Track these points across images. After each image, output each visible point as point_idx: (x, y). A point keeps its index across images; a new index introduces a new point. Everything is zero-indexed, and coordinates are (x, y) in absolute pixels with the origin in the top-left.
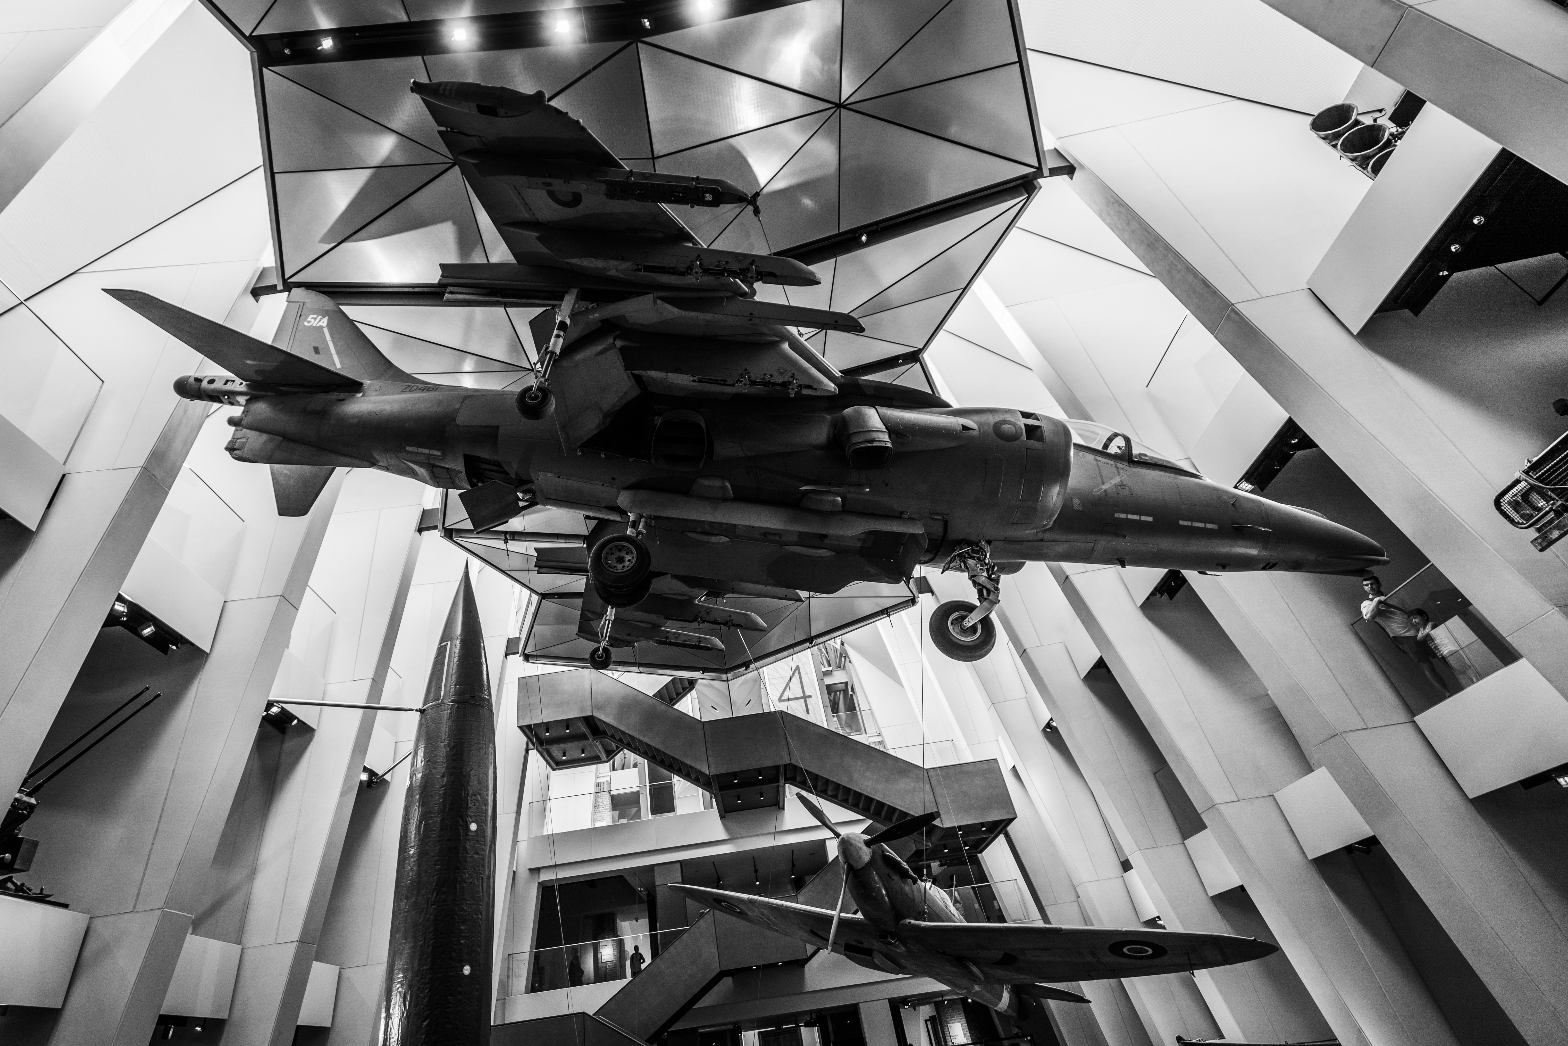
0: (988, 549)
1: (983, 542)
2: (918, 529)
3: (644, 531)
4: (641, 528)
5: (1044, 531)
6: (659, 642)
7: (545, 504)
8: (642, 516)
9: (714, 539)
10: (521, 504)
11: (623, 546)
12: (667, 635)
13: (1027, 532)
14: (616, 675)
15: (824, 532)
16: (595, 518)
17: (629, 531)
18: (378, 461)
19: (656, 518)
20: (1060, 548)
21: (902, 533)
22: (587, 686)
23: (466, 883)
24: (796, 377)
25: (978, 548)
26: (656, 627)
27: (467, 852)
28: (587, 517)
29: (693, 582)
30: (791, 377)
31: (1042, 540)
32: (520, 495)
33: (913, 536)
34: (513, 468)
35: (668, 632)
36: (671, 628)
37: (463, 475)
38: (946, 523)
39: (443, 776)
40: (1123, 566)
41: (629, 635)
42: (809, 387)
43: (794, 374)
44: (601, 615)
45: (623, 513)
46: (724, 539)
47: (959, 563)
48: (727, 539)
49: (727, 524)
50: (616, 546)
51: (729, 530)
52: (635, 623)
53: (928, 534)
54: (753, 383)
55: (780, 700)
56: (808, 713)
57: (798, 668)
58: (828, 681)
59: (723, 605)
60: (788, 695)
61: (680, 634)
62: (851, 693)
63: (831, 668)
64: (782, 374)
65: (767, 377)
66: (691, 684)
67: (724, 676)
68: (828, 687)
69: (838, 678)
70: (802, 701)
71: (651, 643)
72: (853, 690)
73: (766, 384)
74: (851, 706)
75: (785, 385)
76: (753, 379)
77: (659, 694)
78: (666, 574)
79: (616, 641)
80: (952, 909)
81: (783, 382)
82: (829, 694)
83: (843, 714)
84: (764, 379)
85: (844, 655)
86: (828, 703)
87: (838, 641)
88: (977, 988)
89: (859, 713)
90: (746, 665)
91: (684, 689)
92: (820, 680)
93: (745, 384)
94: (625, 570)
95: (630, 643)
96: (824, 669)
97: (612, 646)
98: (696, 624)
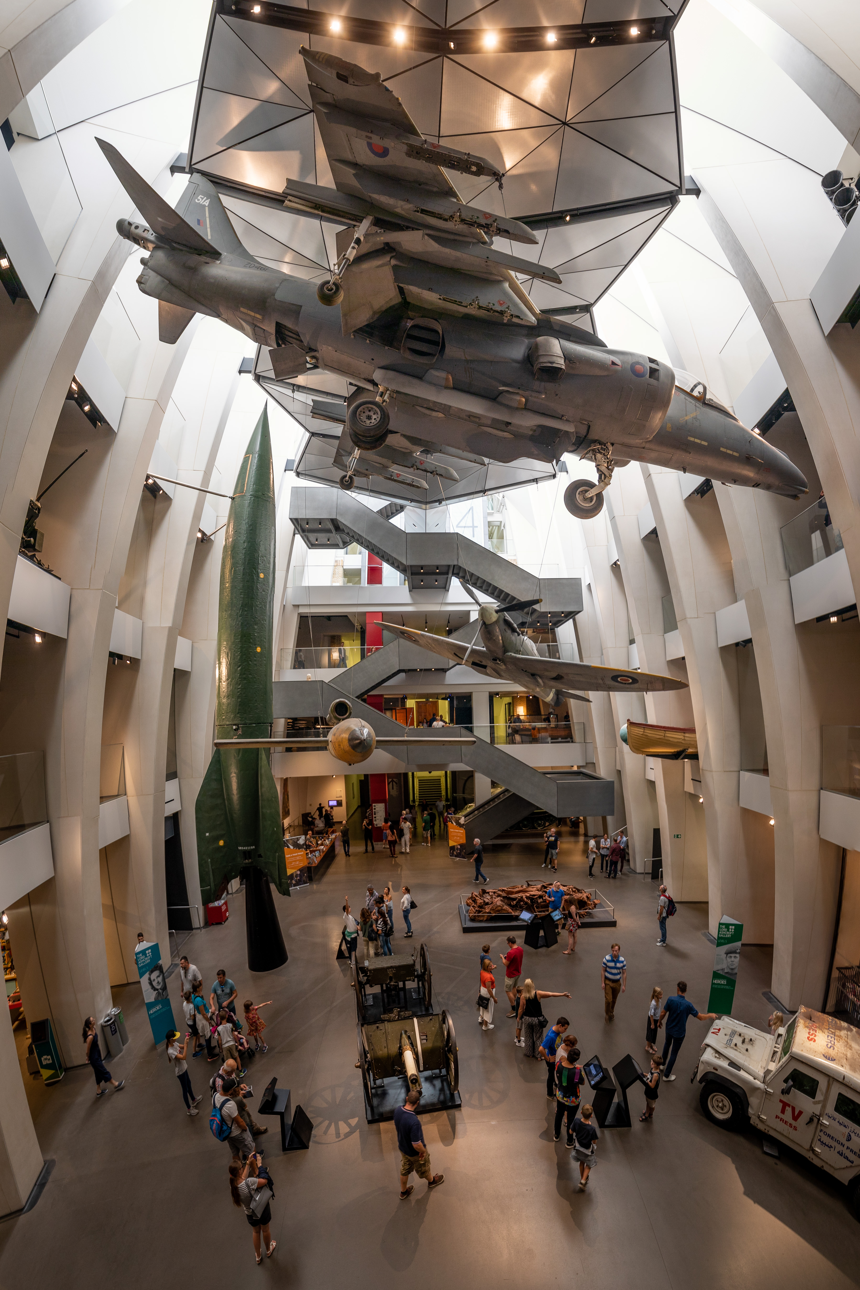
0: (611, 449)
1: (609, 444)
2: (571, 429)
3: (388, 400)
4: (386, 397)
5: (646, 442)
6: (386, 478)
7: (324, 368)
8: (388, 389)
9: (435, 412)
10: (308, 366)
11: (372, 408)
12: (392, 474)
14: (354, 495)
15: (511, 421)
16: (355, 385)
17: (378, 398)
19: (398, 392)
20: (653, 455)
21: (560, 429)
22: (334, 498)
23: (256, 606)
24: (510, 309)
25: (606, 448)
26: (385, 467)
27: (258, 589)
28: (350, 384)
29: (416, 440)
30: (507, 308)
31: (644, 448)
32: (308, 359)
33: (567, 432)
34: (307, 338)
35: (393, 472)
36: (395, 469)
37: (273, 337)
38: (589, 427)
39: (244, 542)
40: (685, 472)
41: (367, 470)
42: (518, 317)
43: (509, 306)
44: (350, 453)
45: (375, 384)
46: (441, 413)
47: (592, 455)
48: (444, 414)
49: (445, 402)
50: (367, 408)
51: (445, 408)
52: (372, 463)
53: (576, 433)
54: (480, 308)
55: (457, 526)
56: (474, 536)
57: (472, 508)
58: (490, 519)
59: (432, 460)
60: (462, 524)
61: (400, 475)
62: (502, 528)
63: (493, 511)
64: (501, 304)
65: (491, 306)
66: (402, 508)
67: (424, 506)
68: (489, 522)
69: (496, 518)
70: (471, 529)
71: (381, 478)
72: (504, 527)
73: (488, 310)
74: (501, 537)
75: (502, 313)
76: (481, 304)
77: (380, 512)
78: (397, 432)
79: (357, 473)
80: (536, 652)
81: (501, 311)
82: (489, 527)
83: (495, 540)
84: (488, 306)
85: (503, 505)
86: (487, 533)
87: (501, 494)
88: (538, 689)
89: (505, 541)
90: (440, 501)
91: (397, 511)
92: (485, 518)
93: (474, 308)
94: (371, 425)
95: (366, 476)
96: (488, 511)
97: (355, 475)
98: (412, 469)
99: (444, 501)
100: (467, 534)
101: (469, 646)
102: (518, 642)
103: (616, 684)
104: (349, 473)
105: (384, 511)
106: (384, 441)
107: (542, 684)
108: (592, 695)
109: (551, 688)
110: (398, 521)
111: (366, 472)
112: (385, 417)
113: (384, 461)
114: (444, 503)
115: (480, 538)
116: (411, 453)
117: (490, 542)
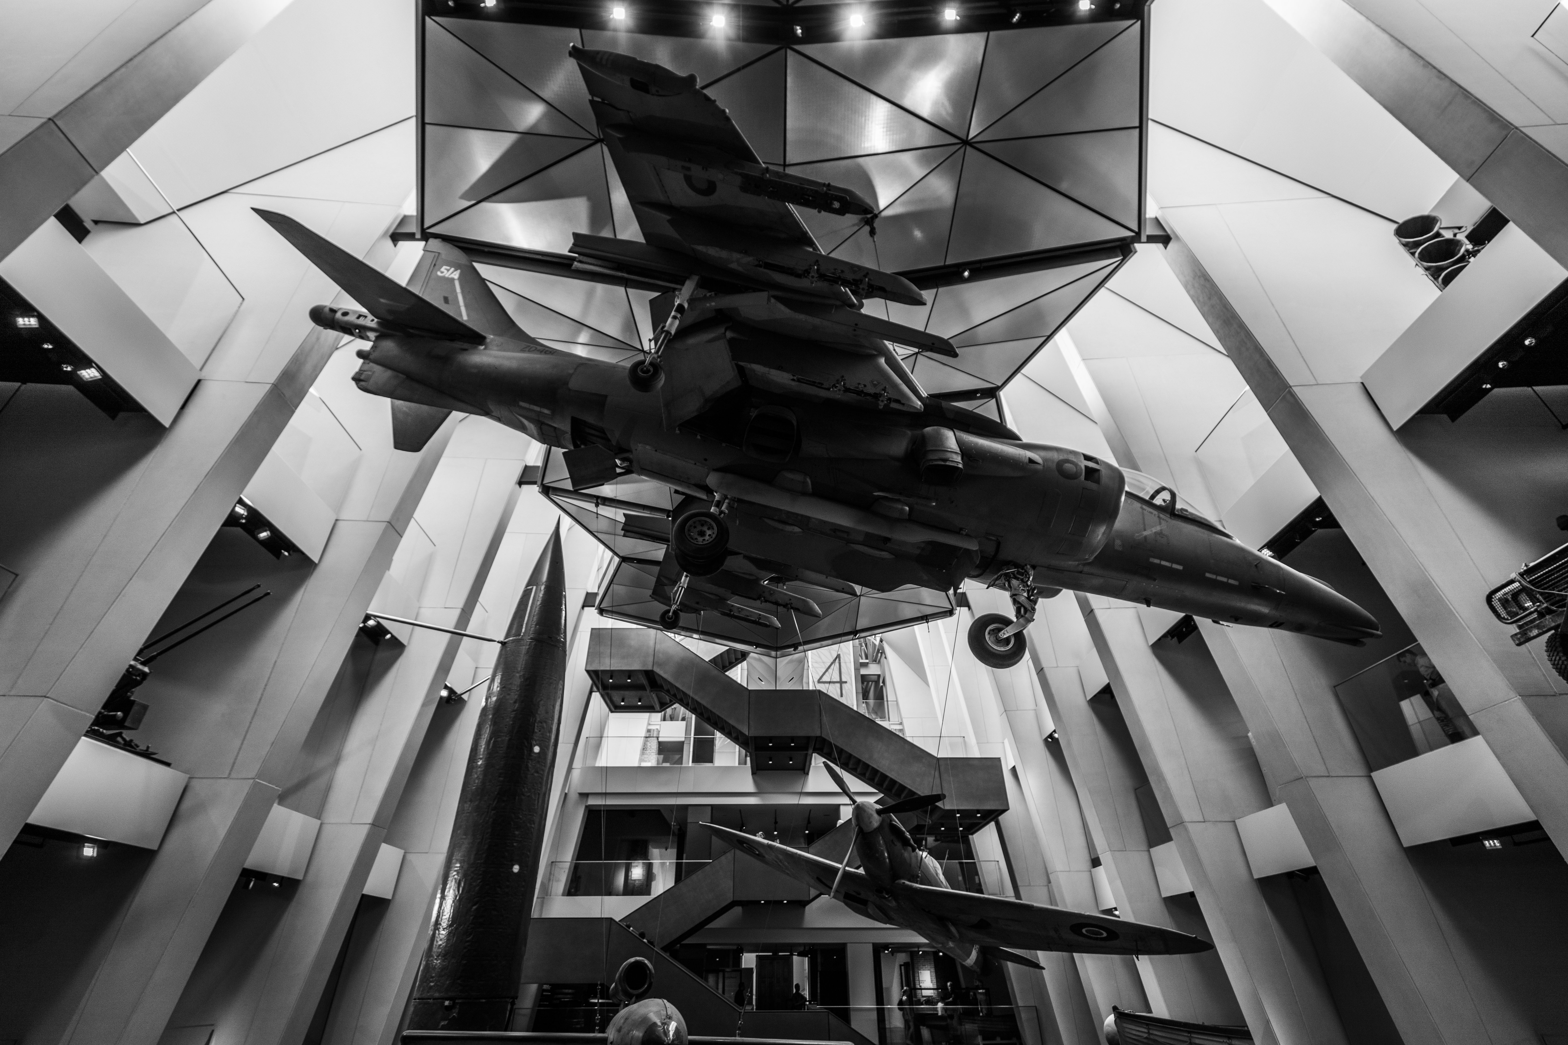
0: (1032, 572)
1: (1029, 567)
2: (973, 546)
3: (727, 511)
4: (723, 508)
5: (1084, 565)
6: (724, 614)
7: (640, 474)
8: (726, 497)
9: (789, 528)
10: (618, 470)
11: (706, 522)
12: (732, 608)
13: (1070, 563)
14: (678, 638)
15: (889, 536)
16: (683, 494)
17: (713, 509)
18: (492, 412)
19: (740, 501)
20: (1097, 581)
21: (958, 547)
22: (652, 643)
23: (524, 795)
24: (887, 390)
25: (1023, 571)
26: (722, 600)
27: (528, 770)
28: (676, 492)
29: (763, 564)
30: (883, 390)
31: (1081, 572)
32: (618, 462)
33: (967, 551)
34: (615, 436)
35: (733, 606)
36: (736, 603)
37: (568, 436)
38: (999, 544)
40: (1149, 606)
41: (698, 603)
42: (898, 401)
43: (885, 387)
44: (675, 581)
45: (709, 491)
46: (797, 529)
47: (1004, 581)
48: (800, 530)
49: (802, 516)
50: (700, 521)
51: (803, 521)
52: (705, 594)
53: (981, 552)
54: (847, 390)
55: (819, 682)
56: (842, 696)
57: (838, 656)
58: (864, 671)
59: (785, 590)
60: (826, 678)
61: (742, 609)
62: (881, 684)
63: (867, 661)
64: (875, 385)
65: (861, 387)
66: (744, 656)
67: (773, 653)
68: (863, 676)
69: (873, 670)
70: (838, 685)
71: (716, 614)
72: (884, 682)
73: (859, 393)
74: (880, 696)
75: (876, 396)
76: (848, 386)
77: (714, 661)
78: (739, 554)
79: (684, 607)
80: (942, 877)
81: (875, 393)
82: (863, 683)
83: (871, 702)
84: (858, 388)
85: (881, 651)
86: (860, 690)
87: (878, 638)
88: (951, 944)
89: (886, 703)
90: (795, 646)
91: (737, 659)
92: (857, 670)
93: (839, 390)
94: (704, 543)
95: (697, 611)
96: (861, 661)
97: (681, 610)
98: (758, 602)
99: (801, 645)
100: (833, 691)
101: (840, 866)
102: (914, 860)
103: (1081, 939)
104: (674, 607)
105: (719, 660)
106: (722, 564)
107: (957, 935)
108: (1042, 957)
109: (973, 942)
110: (738, 674)
111: (697, 606)
112: (723, 533)
113: (721, 591)
114: (801, 648)
115: (851, 698)
116: (757, 581)
117: (864, 705)
